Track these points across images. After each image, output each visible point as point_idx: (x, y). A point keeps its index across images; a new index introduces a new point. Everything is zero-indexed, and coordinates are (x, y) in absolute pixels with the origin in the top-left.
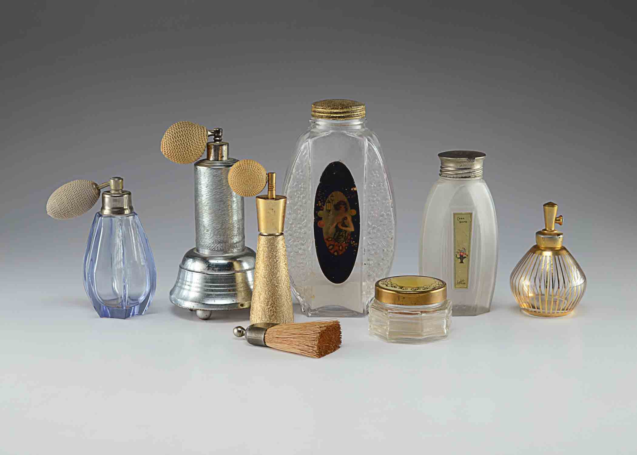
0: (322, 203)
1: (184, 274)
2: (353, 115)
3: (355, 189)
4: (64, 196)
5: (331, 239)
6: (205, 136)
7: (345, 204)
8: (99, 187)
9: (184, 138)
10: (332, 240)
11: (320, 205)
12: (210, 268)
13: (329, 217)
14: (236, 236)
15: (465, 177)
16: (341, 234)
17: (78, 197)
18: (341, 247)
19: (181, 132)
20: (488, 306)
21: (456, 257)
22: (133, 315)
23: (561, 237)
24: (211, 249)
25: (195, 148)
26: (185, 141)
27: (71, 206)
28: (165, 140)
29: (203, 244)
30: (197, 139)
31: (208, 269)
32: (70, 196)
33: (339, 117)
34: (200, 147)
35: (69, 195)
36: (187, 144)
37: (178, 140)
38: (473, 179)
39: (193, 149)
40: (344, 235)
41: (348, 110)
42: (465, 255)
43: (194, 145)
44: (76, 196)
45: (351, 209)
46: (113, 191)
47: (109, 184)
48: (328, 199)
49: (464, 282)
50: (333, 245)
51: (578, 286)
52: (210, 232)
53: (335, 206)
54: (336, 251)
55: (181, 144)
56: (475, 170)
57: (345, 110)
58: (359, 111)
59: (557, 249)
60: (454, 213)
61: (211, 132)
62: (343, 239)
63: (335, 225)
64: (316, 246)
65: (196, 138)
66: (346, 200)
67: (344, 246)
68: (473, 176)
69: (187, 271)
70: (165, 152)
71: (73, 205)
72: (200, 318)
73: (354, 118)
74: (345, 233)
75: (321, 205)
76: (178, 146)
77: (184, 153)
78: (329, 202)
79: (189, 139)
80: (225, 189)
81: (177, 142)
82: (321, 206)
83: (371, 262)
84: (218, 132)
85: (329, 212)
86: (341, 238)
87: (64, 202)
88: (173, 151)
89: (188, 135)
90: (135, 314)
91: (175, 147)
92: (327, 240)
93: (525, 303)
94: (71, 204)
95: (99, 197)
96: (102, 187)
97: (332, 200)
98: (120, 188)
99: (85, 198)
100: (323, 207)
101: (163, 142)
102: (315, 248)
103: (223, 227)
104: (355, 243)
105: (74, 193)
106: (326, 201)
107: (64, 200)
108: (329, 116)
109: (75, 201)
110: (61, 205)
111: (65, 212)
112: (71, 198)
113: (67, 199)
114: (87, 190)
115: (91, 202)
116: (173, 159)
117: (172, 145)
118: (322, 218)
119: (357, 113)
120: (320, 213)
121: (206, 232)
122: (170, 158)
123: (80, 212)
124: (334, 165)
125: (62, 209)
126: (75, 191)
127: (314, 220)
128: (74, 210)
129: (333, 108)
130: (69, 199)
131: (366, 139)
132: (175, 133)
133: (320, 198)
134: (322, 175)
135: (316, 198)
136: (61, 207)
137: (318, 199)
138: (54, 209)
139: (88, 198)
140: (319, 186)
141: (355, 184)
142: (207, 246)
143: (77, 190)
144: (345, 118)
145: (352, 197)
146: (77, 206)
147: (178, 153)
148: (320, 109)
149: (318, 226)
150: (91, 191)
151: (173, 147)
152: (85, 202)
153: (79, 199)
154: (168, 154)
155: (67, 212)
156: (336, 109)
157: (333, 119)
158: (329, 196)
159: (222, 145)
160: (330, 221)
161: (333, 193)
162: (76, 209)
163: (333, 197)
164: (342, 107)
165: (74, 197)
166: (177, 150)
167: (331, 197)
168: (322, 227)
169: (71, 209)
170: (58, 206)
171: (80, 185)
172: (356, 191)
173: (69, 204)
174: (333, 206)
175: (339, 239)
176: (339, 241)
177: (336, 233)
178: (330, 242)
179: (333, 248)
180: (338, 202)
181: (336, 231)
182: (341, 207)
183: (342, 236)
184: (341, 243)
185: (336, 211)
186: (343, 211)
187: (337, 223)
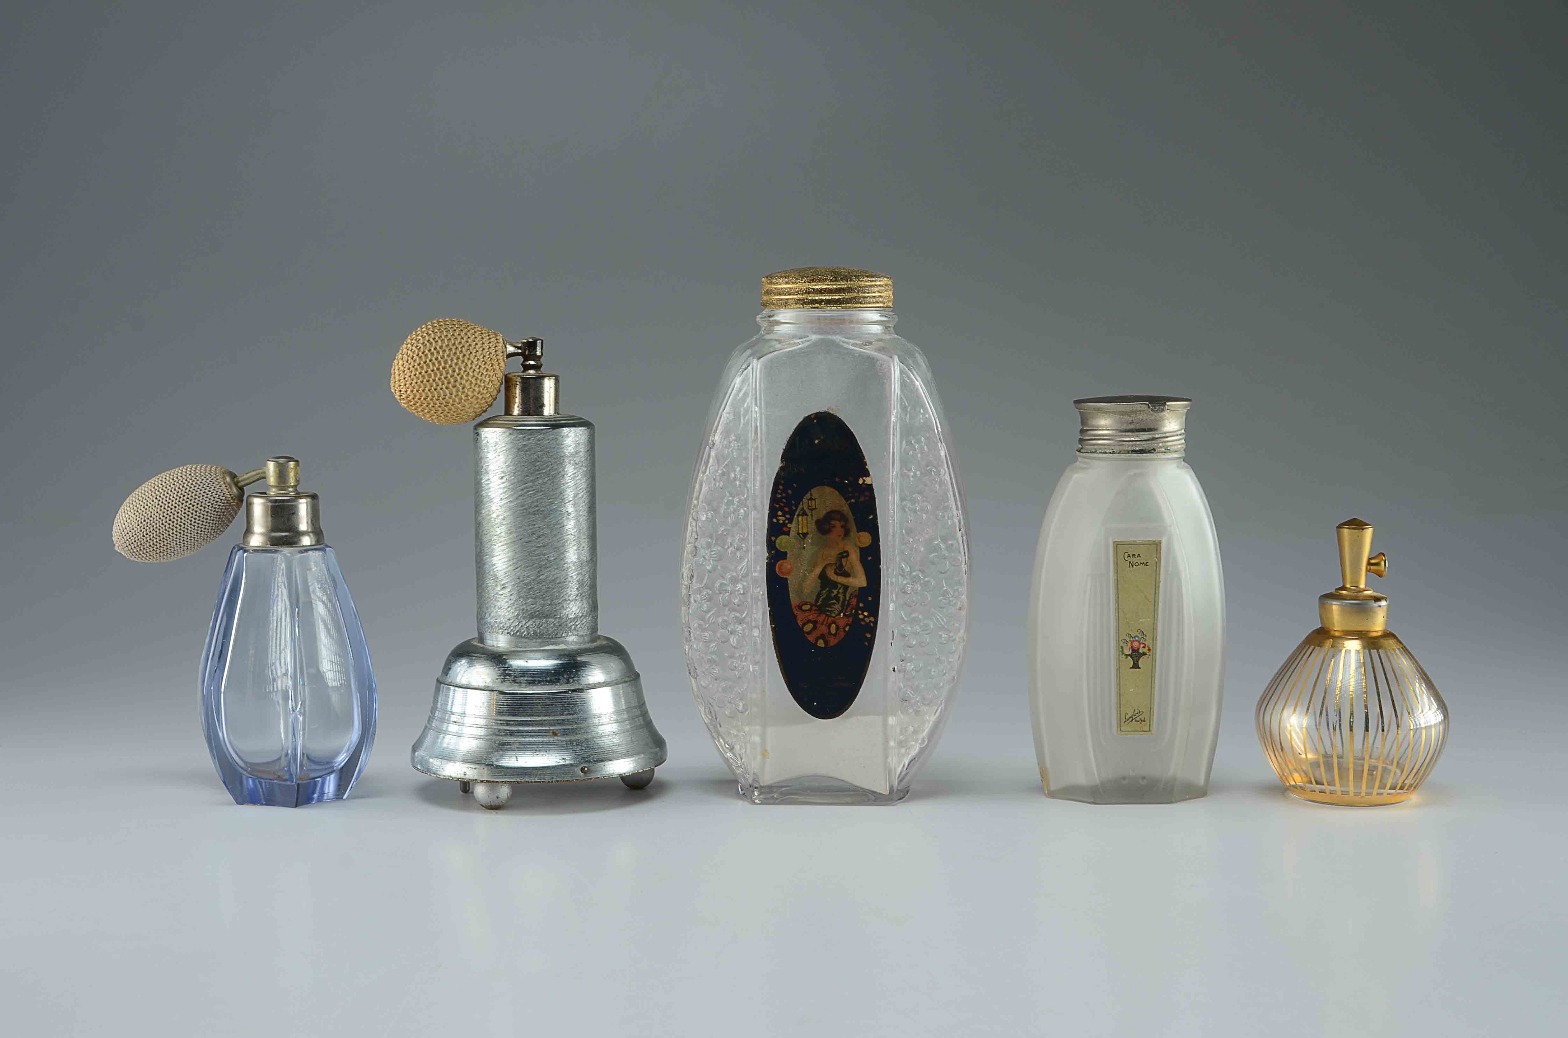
0: (788, 516)
1: (447, 696)
2: (864, 297)
3: (868, 481)
4: (153, 501)
5: (807, 607)
6: (499, 353)
7: (843, 518)
8: (238, 482)
9: (445, 355)
10: (810, 610)
11: (781, 522)
12: (508, 677)
13: (805, 552)
14: (573, 603)
15: (1142, 451)
16: (833, 595)
17: (187, 502)
18: (833, 626)
19: (439, 341)
20: (1202, 782)
21: (1122, 651)
22: (320, 800)
23: (1384, 606)
24: (512, 633)
25: (473, 380)
26: (450, 362)
27: (168, 526)
28: (401, 362)
29: (493, 621)
30: (478, 359)
31: (504, 680)
32: (167, 499)
33: (828, 302)
34: (487, 380)
35: (164, 497)
36: (454, 371)
37: (431, 361)
38: (1161, 456)
39: (468, 383)
40: (841, 596)
41: (850, 284)
42: (1144, 647)
43: (471, 374)
44: (181, 500)
45: (858, 532)
46: (274, 490)
47: (264, 472)
48: (801, 506)
49: (1142, 717)
50: (815, 623)
51: (1430, 727)
52: (508, 590)
53: (818, 522)
54: (822, 637)
55: (438, 369)
56: (1168, 435)
57: (843, 284)
58: (876, 289)
59: (1375, 634)
60: (1114, 542)
61: (515, 347)
62: (838, 607)
63: (818, 571)
64: (771, 624)
65: (476, 356)
66: (846, 509)
67: (842, 623)
68: (1161, 447)
69: (452, 688)
70: (400, 391)
71: (173, 522)
72: (482, 805)
73: (865, 306)
74: (845, 593)
75: (784, 521)
76: (430, 376)
77: (447, 391)
78: (804, 514)
79: (458, 358)
80: (546, 483)
81: (428, 366)
82: (784, 525)
83: (910, 666)
84: (531, 345)
85: (804, 539)
86: (834, 604)
87: (151, 516)
88: (420, 387)
89: (457, 348)
90: (325, 797)
91: (423, 376)
92: (800, 607)
93: (1296, 770)
94: (167, 520)
95: (239, 507)
96: (247, 482)
97: (812, 510)
98: (292, 482)
99: (204, 505)
100: (789, 525)
101: (397, 368)
102: (770, 629)
103: (540, 578)
104: (868, 617)
105: (176, 492)
106: (796, 510)
107: (152, 511)
108: (804, 299)
109: (178, 513)
110: (145, 523)
111: (155, 541)
112: (170, 505)
113: (159, 507)
114: (209, 485)
115: (218, 517)
116: (419, 410)
117: (417, 373)
118: (786, 553)
119: (874, 295)
120: (781, 540)
121: (500, 591)
122: (413, 408)
123: (192, 541)
124: (815, 421)
125: (147, 534)
126: (179, 488)
127: (767, 559)
128: (176, 535)
129: (813, 280)
130: (165, 509)
131: (896, 358)
132: (424, 343)
133: (782, 502)
134: (786, 447)
135: (773, 505)
136: (144, 528)
137: (777, 506)
138: (128, 533)
139: (211, 506)
140: (778, 474)
141: (867, 467)
142: (502, 625)
143: (183, 487)
144: (844, 304)
145: (860, 500)
146: (184, 524)
147: (431, 393)
148: (780, 284)
149: (778, 573)
150: (220, 490)
151: (418, 378)
152: (203, 515)
153: (189, 508)
154: (407, 397)
155: (160, 540)
156: (819, 281)
157: (814, 306)
158: (803, 498)
159: (542, 377)
160: (806, 562)
161: (812, 490)
162: (180, 533)
163: (813, 501)
164: (836, 278)
165: (176, 503)
166: (428, 386)
167: (810, 502)
168: (787, 577)
169: (168, 533)
170: (138, 525)
171: (192, 475)
172: (872, 484)
173: (162, 520)
174: (814, 524)
175: (830, 606)
176: (830, 612)
177: (821, 591)
178: (807, 614)
179: (815, 628)
180: (825, 512)
181: (821, 587)
182: (834, 527)
183: (837, 598)
184: (834, 617)
185: (821, 535)
186: (839, 536)
187: (825, 567)
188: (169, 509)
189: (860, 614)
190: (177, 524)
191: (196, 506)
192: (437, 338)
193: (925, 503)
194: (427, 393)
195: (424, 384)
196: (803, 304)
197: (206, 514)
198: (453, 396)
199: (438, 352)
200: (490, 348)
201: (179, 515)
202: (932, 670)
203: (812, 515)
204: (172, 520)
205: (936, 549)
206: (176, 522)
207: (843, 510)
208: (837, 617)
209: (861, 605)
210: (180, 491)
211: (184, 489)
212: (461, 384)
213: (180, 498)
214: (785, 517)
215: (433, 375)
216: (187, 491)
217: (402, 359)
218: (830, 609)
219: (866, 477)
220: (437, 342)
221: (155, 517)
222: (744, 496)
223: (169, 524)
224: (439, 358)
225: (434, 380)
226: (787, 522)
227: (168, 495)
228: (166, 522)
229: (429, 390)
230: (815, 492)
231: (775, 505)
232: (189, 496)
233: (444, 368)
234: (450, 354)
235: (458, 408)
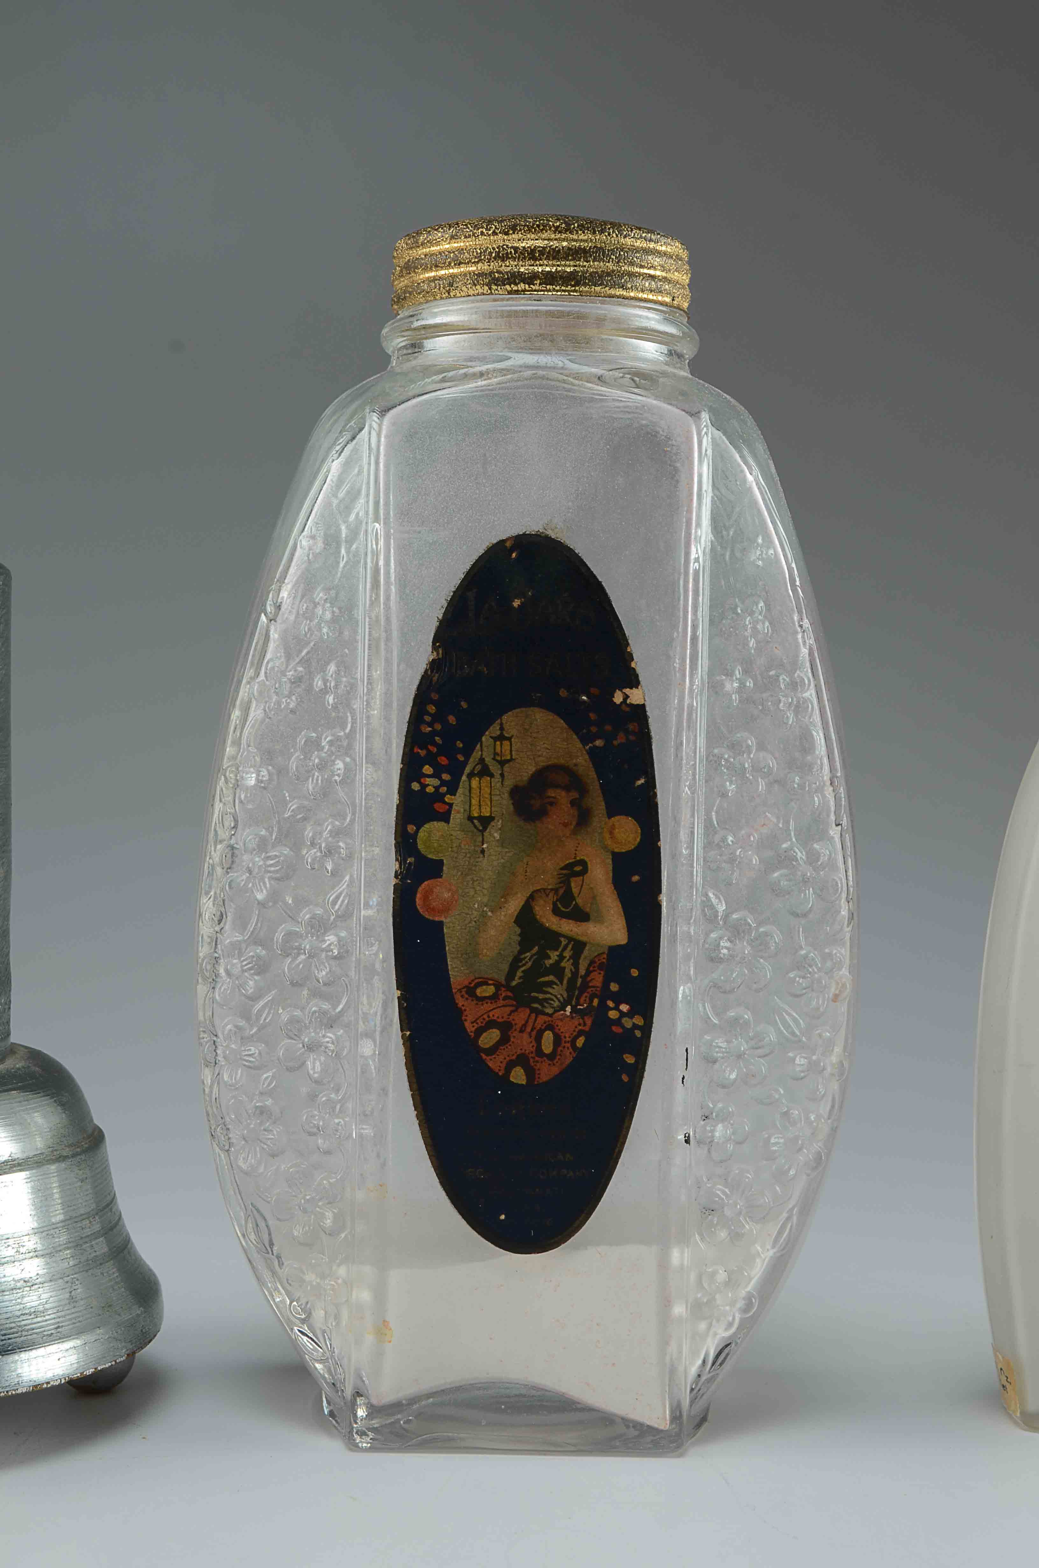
0: (446, 777)
2: (631, 275)
3: (635, 696)
5: (489, 990)
7: (574, 783)
10: (494, 998)
11: (430, 790)
13: (484, 862)
16: (548, 963)
18: (548, 1036)
33: (550, 279)
40: (567, 965)
41: (599, 240)
45: (610, 815)
48: (476, 755)
50: (505, 1028)
53: (517, 793)
54: (522, 1060)
57: (583, 239)
58: (657, 261)
62: (558, 991)
63: (514, 905)
64: (402, 1030)
66: (581, 761)
67: (567, 1028)
73: (632, 295)
74: (575, 958)
75: (437, 788)
78: (485, 772)
82: (438, 797)
83: (719, 1131)
85: (482, 832)
92: (470, 991)
97: (502, 763)
100: (448, 799)
102: (401, 1042)
104: (630, 1014)
106: (465, 763)
108: (492, 272)
118: (440, 863)
119: (652, 272)
120: (430, 833)
124: (514, 555)
127: (396, 877)
129: (514, 228)
131: (705, 416)
133: (435, 744)
134: (445, 614)
135: (412, 750)
137: (423, 753)
140: (425, 678)
141: (633, 665)
144: (585, 285)
145: (615, 743)
148: (438, 243)
149: (421, 911)
156: (530, 230)
157: (515, 288)
158: (483, 734)
160: (486, 885)
161: (505, 717)
163: (506, 743)
164: (568, 225)
167: (498, 743)
168: (443, 919)
172: (643, 706)
174: (506, 795)
175: (540, 988)
176: (541, 1002)
177: (520, 952)
178: (487, 1006)
179: (504, 1040)
180: (534, 769)
181: (520, 944)
182: (551, 804)
183: (557, 970)
184: (550, 1015)
185: (522, 823)
186: (566, 825)
187: (532, 897)
189: (612, 1009)
193: (762, 754)
196: (489, 285)
202: (773, 1141)
203: (502, 775)
205: (786, 860)
207: (576, 765)
208: (556, 1015)
209: (614, 987)
214: (440, 778)
218: (541, 996)
219: (631, 688)
222: (344, 729)
226: (444, 789)
230: (511, 721)
231: (416, 750)
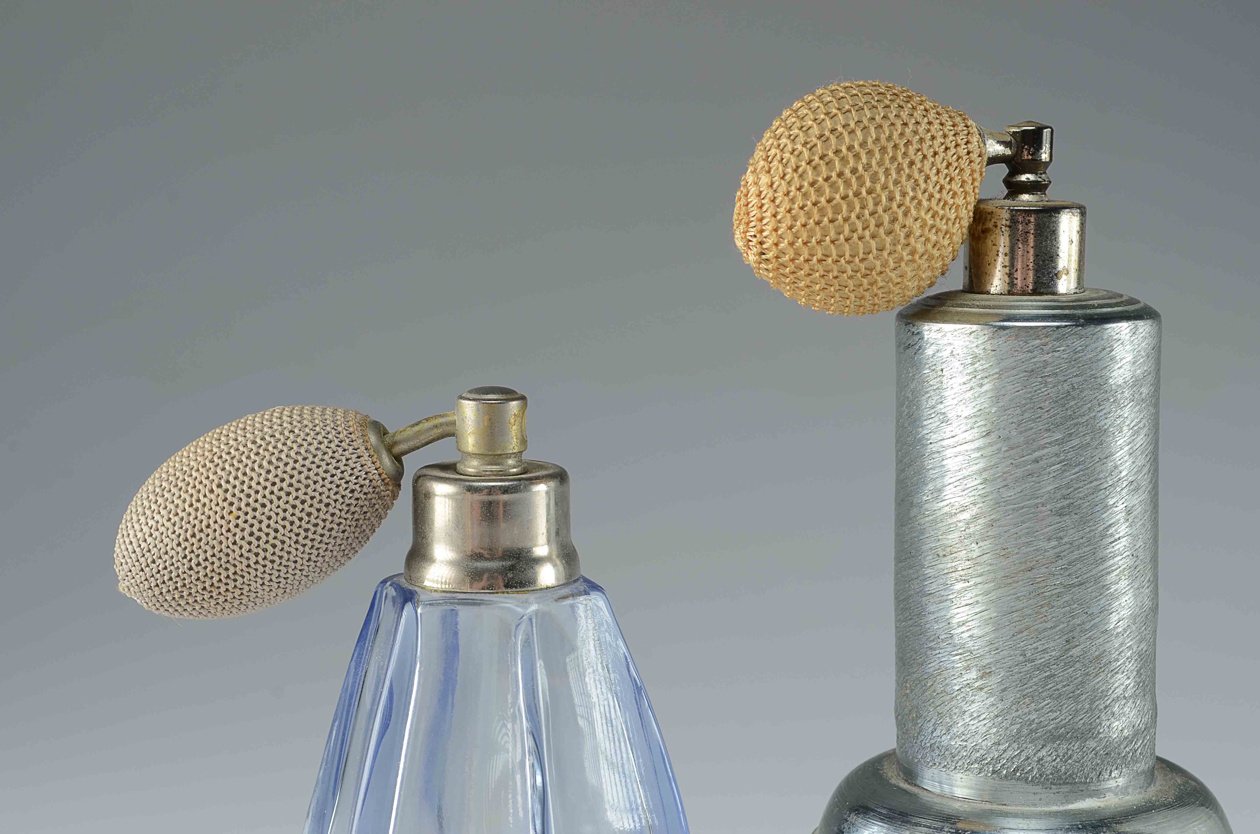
4: (212, 491)
8: (395, 443)
9: (874, 162)
17: (288, 494)
19: (859, 133)
27: (246, 547)
28: (765, 179)
29: (956, 743)
30: (938, 171)
32: (245, 488)
35: (237, 483)
36: (891, 199)
37: (840, 175)
39: (918, 224)
43: (925, 203)
44: (275, 489)
46: (475, 463)
47: (454, 423)
61: (1000, 143)
65: (933, 164)
70: (761, 243)
71: (258, 539)
76: (837, 210)
79: (899, 170)
81: (833, 186)
84: (1032, 140)
87: (208, 526)
88: (811, 234)
89: (895, 146)
91: (821, 211)
94: (246, 534)
95: (394, 496)
96: (411, 444)
98: (513, 445)
99: (326, 501)
101: (753, 190)
103: (1071, 653)
105: (263, 472)
107: (211, 513)
109: (269, 518)
110: (194, 540)
111: (216, 578)
112: (251, 500)
113: (225, 504)
114: (336, 455)
115: (354, 523)
116: (802, 284)
117: (809, 203)
121: (976, 680)
122: (788, 280)
123: (297, 577)
125: (198, 564)
126: (270, 462)
128: (265, 566)
130: (239, 509)
132: (822, 136)
136: (193, 552)
138: (154, 562)
139: (341, 500)
142: (978, 755)
143: (279, 459)
146: (283, 542)
147: (837, 247)
150: (358, 465)
151: (809, 215)
152: (324, 521)
153: (294, 507)
154: (777, 257)
155: (228, 577)
159: (1057, 210)
162: (273, 562)
165: (264, 497)
166: (832, 233)
169: (245, 562)
170: (179, 545)
171: (296, 431)
173: (235, 535)
188: (249, 509)
190: (267, 542)
191: (309, 501)
192: (852, 125)
194: (827, 248)
195: (823, 228)
197: (330, 518)
198: (885, 254)
199: (857, 156)
200: (957, 146)
201: (272, 522)
204: (257, 534)
206: (264, 538)
210: (272, 468)
211: (281, 464)
212: (904, 226)
213: (274, 484)
215: (844, 207)
216: (288, 469)
217: (769, 172)
220: (852, 132)
221: (217, 526)
223: (250, 543)
224: (860, 168)
225: (846, 220)
227: (246, 479)
228: (243, 538)
229: (833, 242)
232: (294, 481)
233: (869, 192)
234: (882, 159)
235: (891, 279)
